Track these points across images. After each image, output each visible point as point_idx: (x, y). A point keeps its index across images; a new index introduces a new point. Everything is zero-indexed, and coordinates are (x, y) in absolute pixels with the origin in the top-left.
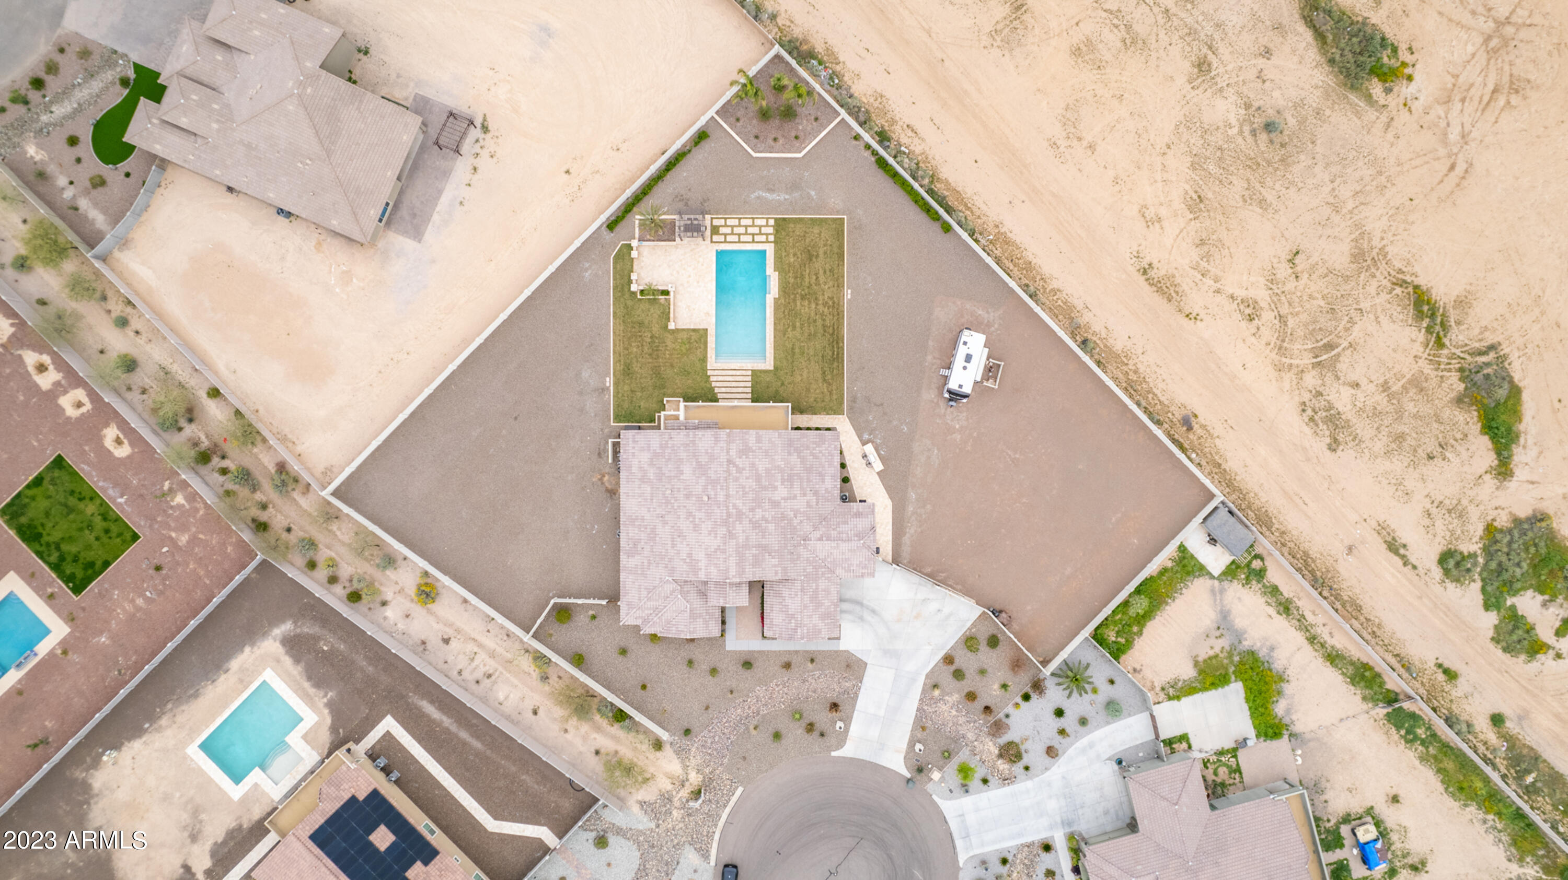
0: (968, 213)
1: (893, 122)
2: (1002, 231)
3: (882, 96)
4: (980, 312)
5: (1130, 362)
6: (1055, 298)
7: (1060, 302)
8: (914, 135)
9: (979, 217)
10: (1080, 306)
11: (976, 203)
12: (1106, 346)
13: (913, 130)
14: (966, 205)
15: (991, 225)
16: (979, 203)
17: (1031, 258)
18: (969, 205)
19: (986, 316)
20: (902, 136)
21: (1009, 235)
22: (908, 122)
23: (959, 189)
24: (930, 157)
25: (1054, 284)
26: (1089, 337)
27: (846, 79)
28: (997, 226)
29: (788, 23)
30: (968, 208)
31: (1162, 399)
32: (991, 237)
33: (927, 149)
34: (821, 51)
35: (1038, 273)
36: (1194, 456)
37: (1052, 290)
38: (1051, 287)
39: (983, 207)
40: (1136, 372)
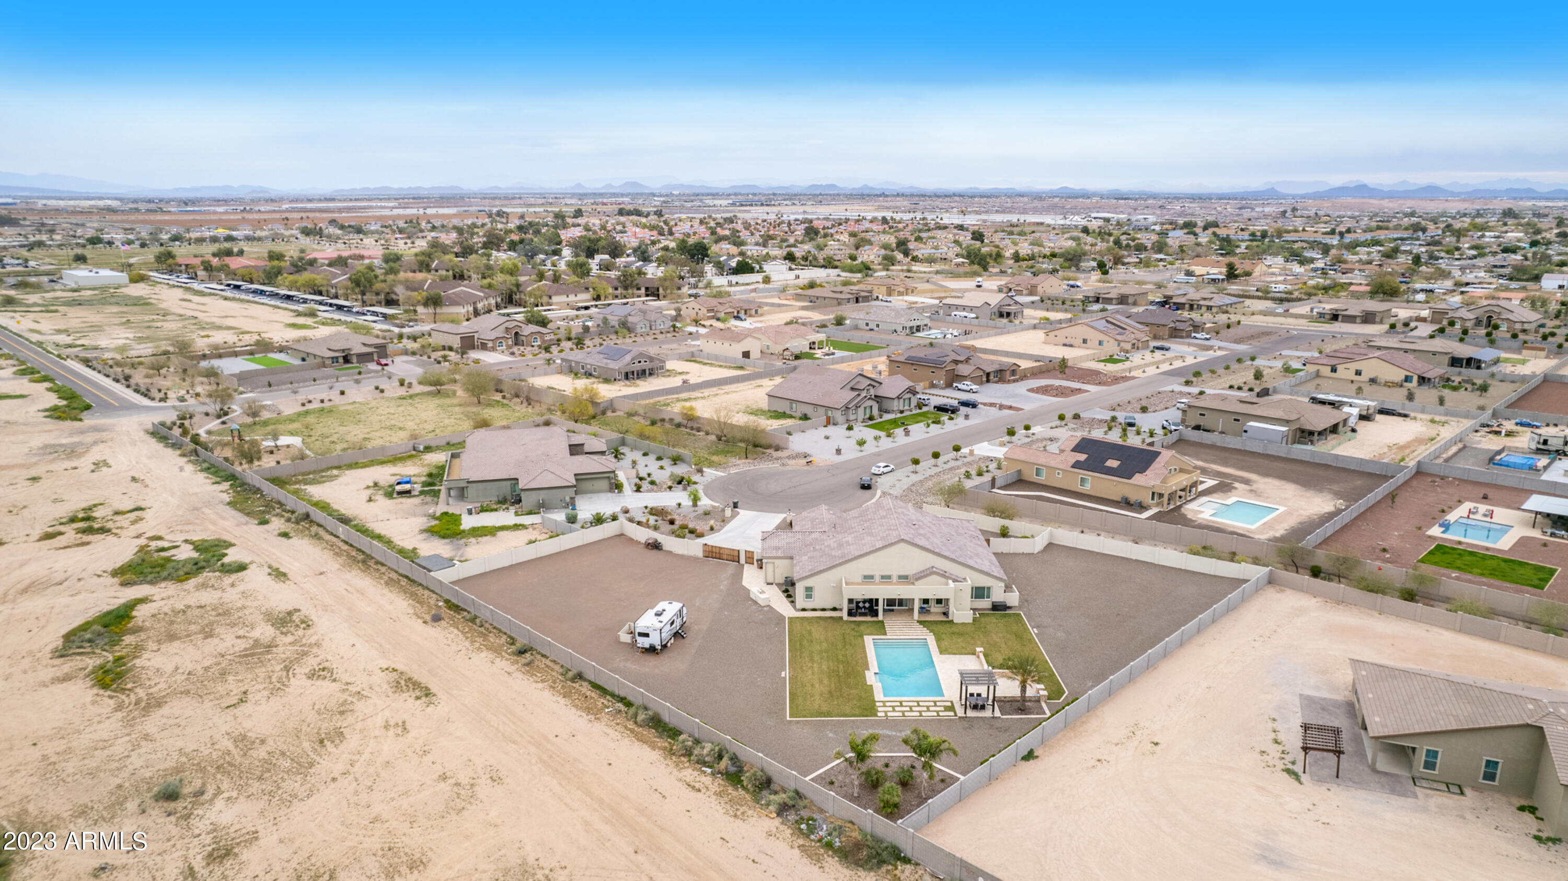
0: (631, 725)
1: (719, 793)
2: (590, 716)
3: (735, 816)
4: (634, 666)
5: (477, 646)
6: (543, 677)
7: (540, 675)
8: (692, 784)
9: (618, 724)
10: (516, 673)
11: (619, 734)
12: (499, 653)
13: (693, 787)
14: (632, 730)
15: (603, 719)
17: (562, 700)
19: (628, 665)
21: (584, 714)
22: (699, 795)
24: (675, 768)
25: (542, 685)
26: (514, 657)
27: (786, 832)
28: (596, 717)
30: (629, 728)
31: (452, 629)
32: (607, 710)
33: (679, 774)
36: (441, 604)
37: (545, 682)
38: (546, 684)
39: (610, 731)
40: (473, 642)
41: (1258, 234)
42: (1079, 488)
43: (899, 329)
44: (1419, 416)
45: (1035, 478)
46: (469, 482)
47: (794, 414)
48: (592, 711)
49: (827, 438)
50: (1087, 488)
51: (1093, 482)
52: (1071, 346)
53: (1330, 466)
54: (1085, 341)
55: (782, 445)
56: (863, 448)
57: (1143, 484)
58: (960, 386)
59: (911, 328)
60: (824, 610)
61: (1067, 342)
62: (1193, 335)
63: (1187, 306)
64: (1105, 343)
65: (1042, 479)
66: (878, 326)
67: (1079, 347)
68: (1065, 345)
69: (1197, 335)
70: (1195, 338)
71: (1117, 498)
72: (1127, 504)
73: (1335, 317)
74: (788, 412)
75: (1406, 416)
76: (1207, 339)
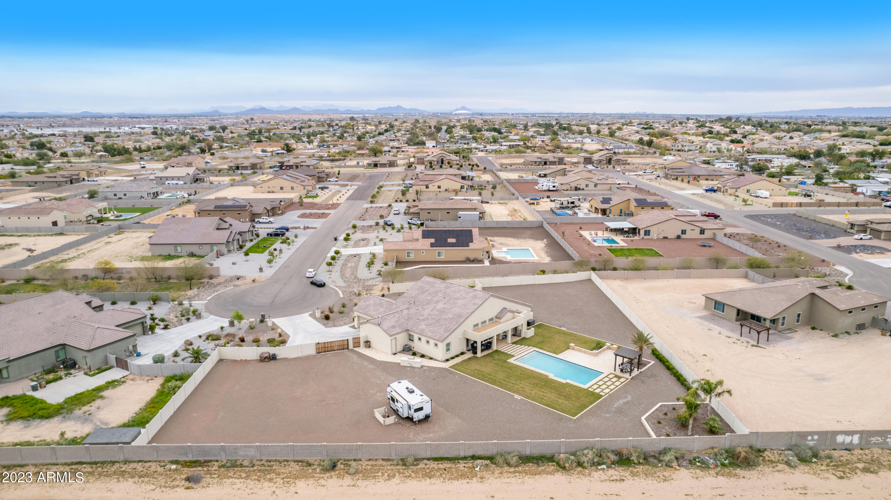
0: (512, 470)
1: (634, 475)
2: (475, 479)
3: (666, 480)
4: (431, 435)
5: (282, 481)
6: (386, 474)
7: (380, 474)
9: (501, 474)
10: (359, 483)
11: (515, 478)
12: (313, 477)
13: (617, 480)
14: (519, 472)
15: (487, 476)
16: (513, 480)
17: (433, 480)
18: (517, 474)
19: (425, 436)
20: (616, 473)
21: (468, 481)
23: (537, 477)
24: (582, 477)
25: (397, 480)
26: (333, 473)
27: (698, 471)
28: (481, 478)
29: (777, 468)
30: (515, 472)
31: (231, 480)
32: (477, 469)
33: (592, 479)
34: (737, 471)
35: (416, 477)
36: (174, 467)
37: (394, 476)
38: (397, 477)
39: (506, 480)
40: (271, 480)
41: (257, 131)
42: (438, 258)
43: (145, 195)
44: (493, 202)
45: (407, 259)
46: (9, 361)
47: (180, 254)
48: (470, 475)
49: (234, 264)
50: (442, 257)
51: (445, 253)
52: (273, 192)
53: (507, 227)
54: (282, 188)
55: (214, 274)
56: (272, 265)
57: (477, 248)
58: (261, 220)
59: (154, 193)
60: (457, 356)
61: (270, 190)
62: (328, 179)
63: (294, 167)
64: (295, 188)
65: (412, 257)
66: (125, 195)
67: (278, 192)
68: (269, 192)
69: (331, 180)
70: (330, 181)
71: (463, 259)
72: (469, 261)
73: (376, 165)
74: (173, 253)
75: (488, 203)
76: (337, 181)
